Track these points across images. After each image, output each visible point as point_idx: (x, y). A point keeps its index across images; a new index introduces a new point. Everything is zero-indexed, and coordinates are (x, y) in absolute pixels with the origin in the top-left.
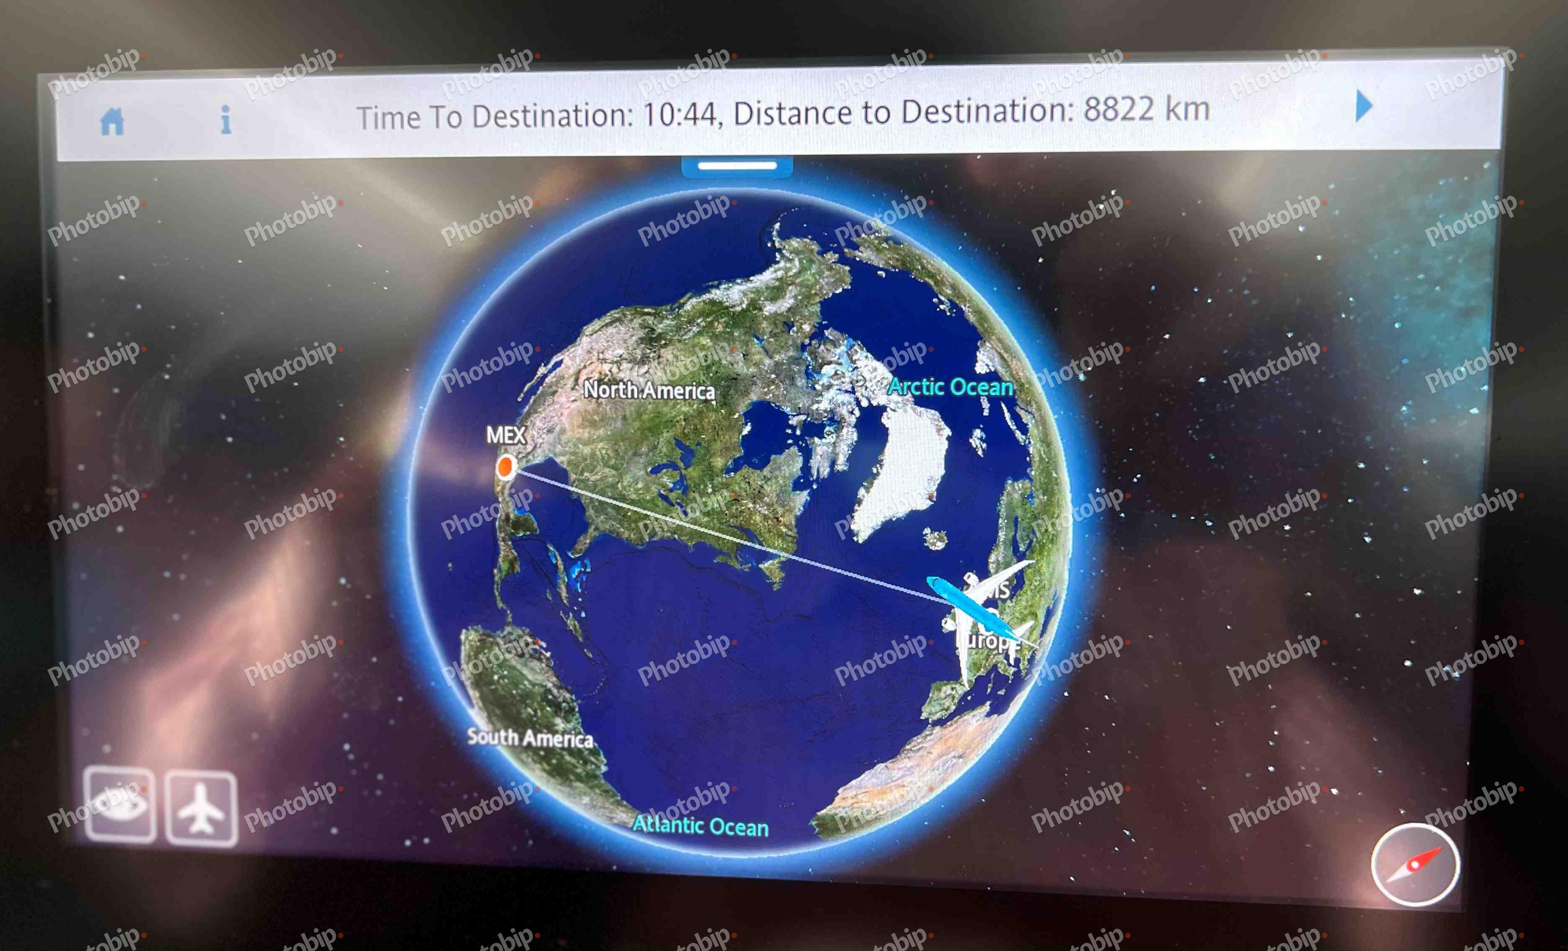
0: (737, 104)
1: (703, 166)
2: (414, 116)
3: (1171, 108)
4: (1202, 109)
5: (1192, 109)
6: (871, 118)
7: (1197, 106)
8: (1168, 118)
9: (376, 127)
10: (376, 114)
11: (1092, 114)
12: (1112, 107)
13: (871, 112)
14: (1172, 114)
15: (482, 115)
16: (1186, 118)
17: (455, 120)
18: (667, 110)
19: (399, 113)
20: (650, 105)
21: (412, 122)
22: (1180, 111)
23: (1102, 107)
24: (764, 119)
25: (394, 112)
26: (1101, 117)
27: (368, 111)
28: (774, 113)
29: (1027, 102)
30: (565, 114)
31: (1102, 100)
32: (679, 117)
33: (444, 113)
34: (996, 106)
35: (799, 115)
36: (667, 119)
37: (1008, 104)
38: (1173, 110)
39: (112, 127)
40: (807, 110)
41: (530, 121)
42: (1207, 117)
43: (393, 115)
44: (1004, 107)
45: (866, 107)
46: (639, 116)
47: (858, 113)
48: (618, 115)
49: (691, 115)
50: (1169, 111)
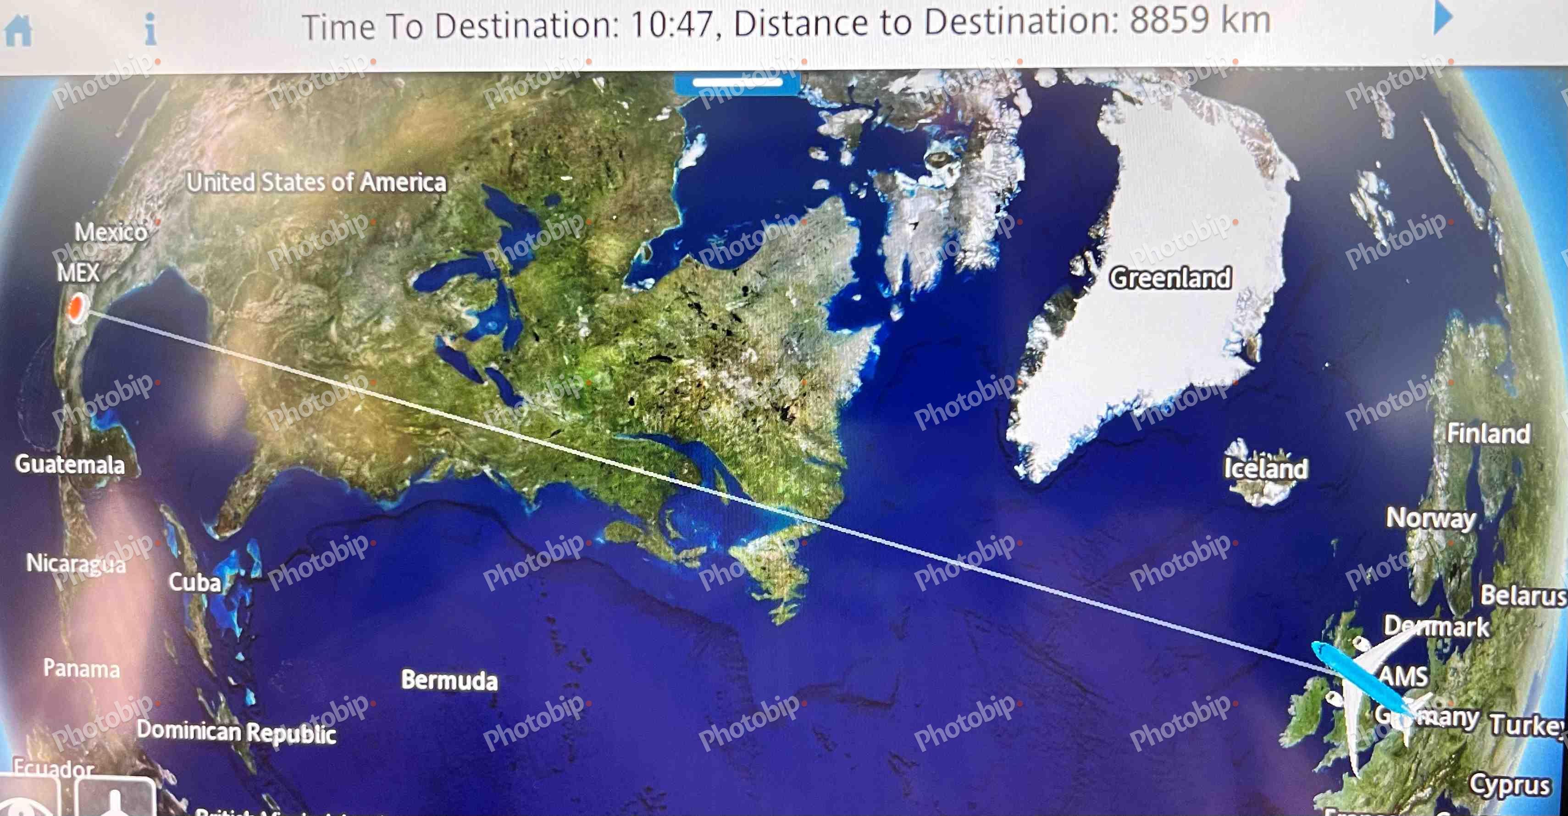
0: (738, 12)
1: (698, 82)
2: (368, 25)
3: (1228, 18)
4: (1262, 20)
5: (1251, 20)
6: (890, 27)
7: (1257, 17)
8: (1225, 30)
9: (324, 37)
10: (324, 23)
11: (1139, 25)
12: (1162, 18)
13: (890, 23)
14: (1228, 25)
15: (446, 26)
16: (1244, 30)
17: (414, 29)
18: (658, 19)
19: (352, 22)
20: (639, 13)
21: (365, 32)
22: (1238, 22)
23: (1150, 18)
24: (769, 29)
25: (345, 21)
26: (1150, 28)
27: (314, 20)
28: (780, 23)
29: (1065, 11)
30: (541, 24)
31: (1150, 10)
32: (671, 27)
33: (402, 22)
34: (1032, 16)
35: (808, 25)
36: (658, 29)
37: (1044, 13)
38: (1230, 21)
39: (18, 37)
40: (817, 19)
41: (501, 31)
42: (1268, 30)
43: (343, 24)
44: (1041, 17)
45: (884, 17)
46: (626, 27)
47: (875, 22)
48: (602, 25)
49: (685, 25)
50: (1225, 22)
